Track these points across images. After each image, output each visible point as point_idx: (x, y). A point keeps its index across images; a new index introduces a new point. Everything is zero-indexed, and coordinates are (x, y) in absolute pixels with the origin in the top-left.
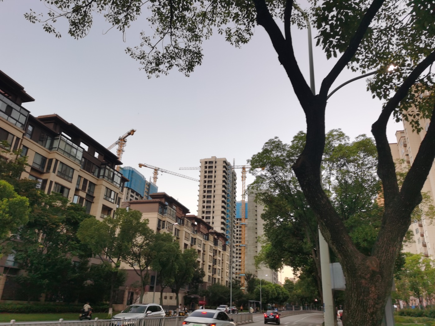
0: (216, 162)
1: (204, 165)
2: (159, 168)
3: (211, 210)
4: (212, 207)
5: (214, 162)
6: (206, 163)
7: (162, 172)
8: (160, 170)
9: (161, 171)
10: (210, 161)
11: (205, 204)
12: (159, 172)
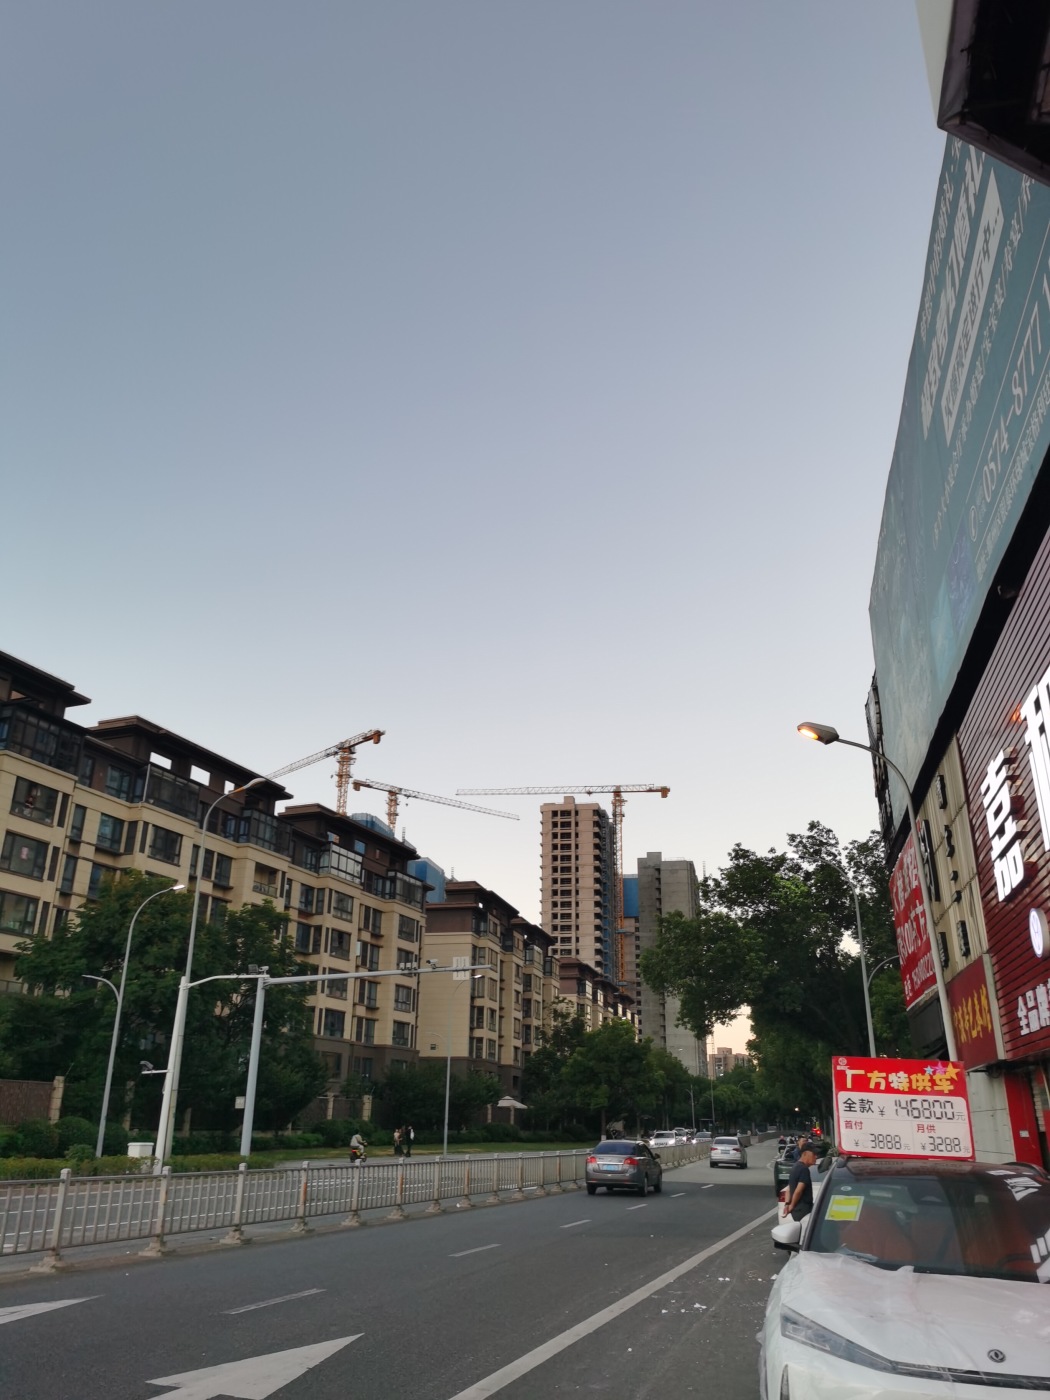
0: (577, 813)
1: (551, 820)
2: (401, 789)
3: (572, 922)
4: (574, 916)
5: (573, 813)
6: (555, 813)
7: (408, 796)
8: (403, 792)
9: (405, 795)
10: (563, 809)
11: (559, 910)
12: (401, 798)
